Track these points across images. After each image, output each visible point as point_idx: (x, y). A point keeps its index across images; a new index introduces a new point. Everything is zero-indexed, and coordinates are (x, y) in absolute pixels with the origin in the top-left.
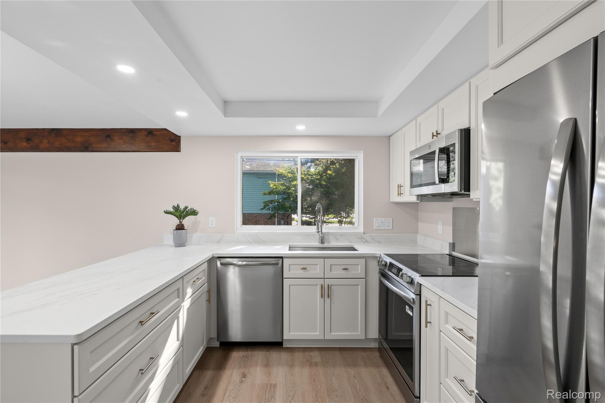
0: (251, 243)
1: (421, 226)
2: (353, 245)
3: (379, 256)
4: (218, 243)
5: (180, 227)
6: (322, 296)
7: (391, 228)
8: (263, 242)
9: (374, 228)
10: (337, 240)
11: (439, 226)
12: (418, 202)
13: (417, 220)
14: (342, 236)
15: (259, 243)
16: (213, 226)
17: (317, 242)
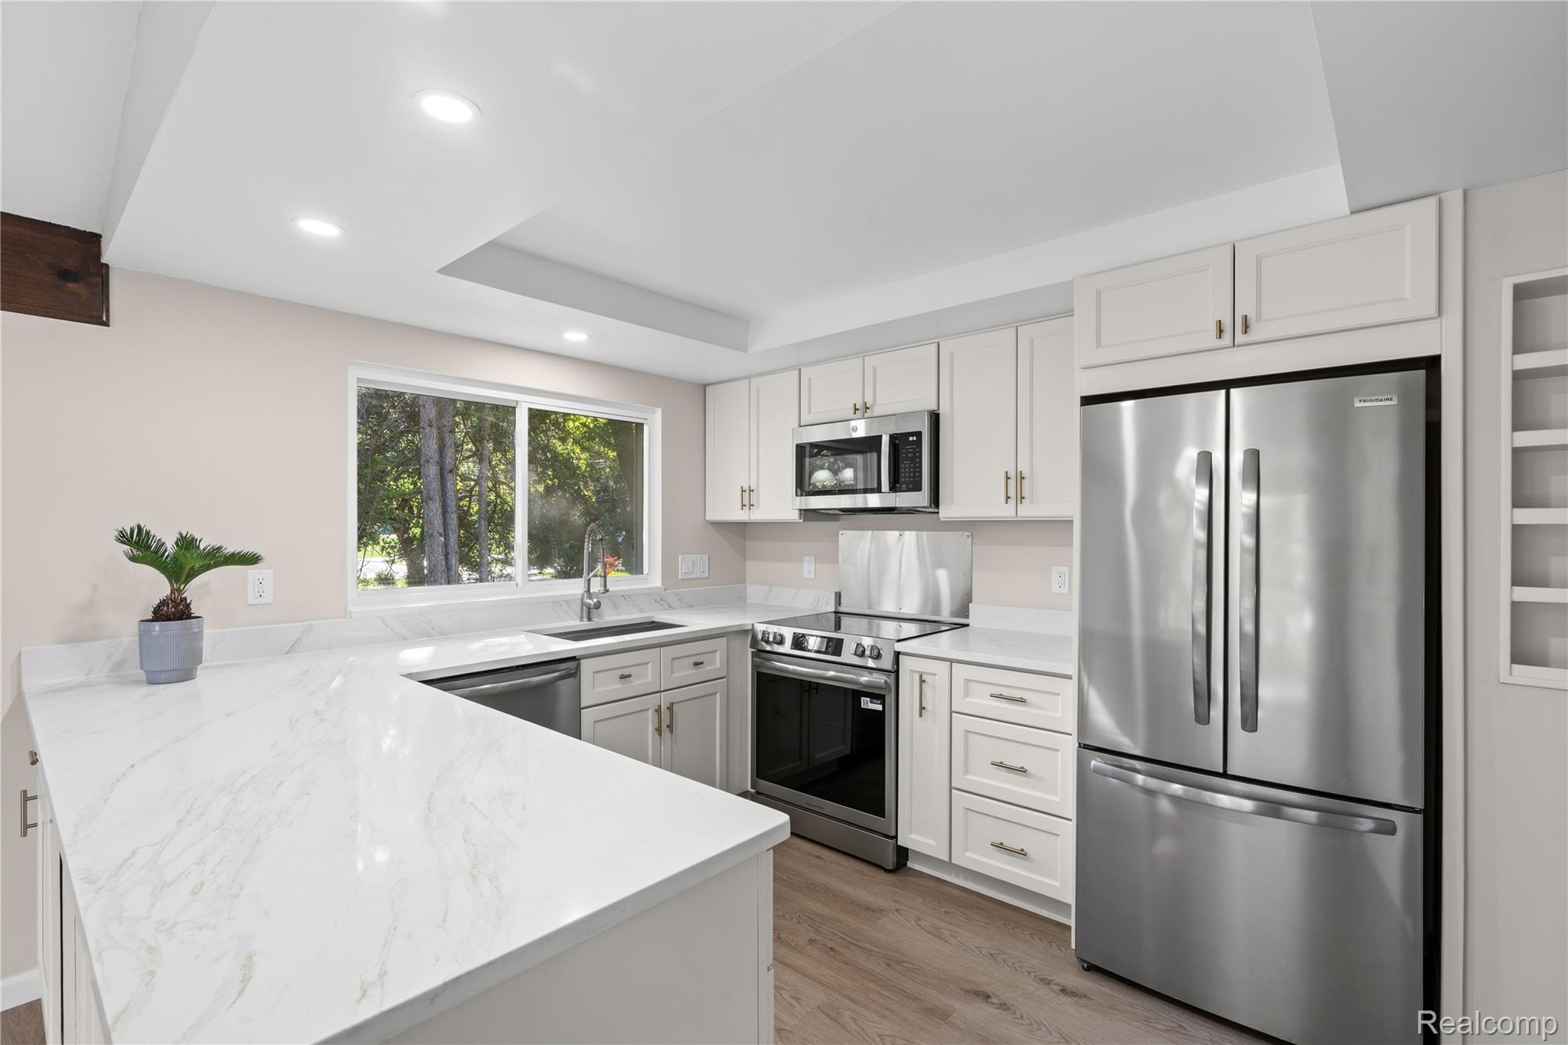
0: (405, 639)
1: (752, 567)
2: (653, 616)
3: (750, 628)
4: (287, 653)
5: (173, 611)
6: (659, 730)
7: (706, 575)
8: (441, 634)
9: (680, 578)
10: (616, 608)
11: (806, 565)
12: (802, 521)
13: (745, 559)
14: (625, 598)
15: (430, 636)
16: (263, 600)
17: (575, 618)
